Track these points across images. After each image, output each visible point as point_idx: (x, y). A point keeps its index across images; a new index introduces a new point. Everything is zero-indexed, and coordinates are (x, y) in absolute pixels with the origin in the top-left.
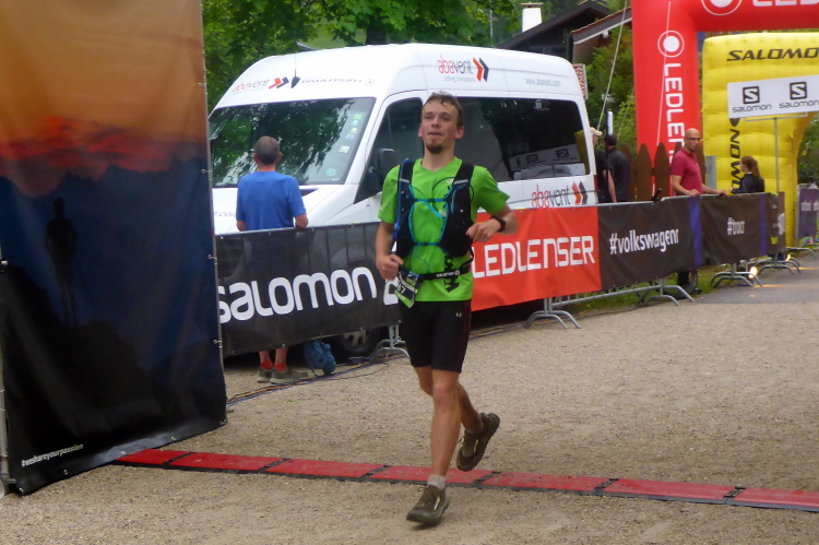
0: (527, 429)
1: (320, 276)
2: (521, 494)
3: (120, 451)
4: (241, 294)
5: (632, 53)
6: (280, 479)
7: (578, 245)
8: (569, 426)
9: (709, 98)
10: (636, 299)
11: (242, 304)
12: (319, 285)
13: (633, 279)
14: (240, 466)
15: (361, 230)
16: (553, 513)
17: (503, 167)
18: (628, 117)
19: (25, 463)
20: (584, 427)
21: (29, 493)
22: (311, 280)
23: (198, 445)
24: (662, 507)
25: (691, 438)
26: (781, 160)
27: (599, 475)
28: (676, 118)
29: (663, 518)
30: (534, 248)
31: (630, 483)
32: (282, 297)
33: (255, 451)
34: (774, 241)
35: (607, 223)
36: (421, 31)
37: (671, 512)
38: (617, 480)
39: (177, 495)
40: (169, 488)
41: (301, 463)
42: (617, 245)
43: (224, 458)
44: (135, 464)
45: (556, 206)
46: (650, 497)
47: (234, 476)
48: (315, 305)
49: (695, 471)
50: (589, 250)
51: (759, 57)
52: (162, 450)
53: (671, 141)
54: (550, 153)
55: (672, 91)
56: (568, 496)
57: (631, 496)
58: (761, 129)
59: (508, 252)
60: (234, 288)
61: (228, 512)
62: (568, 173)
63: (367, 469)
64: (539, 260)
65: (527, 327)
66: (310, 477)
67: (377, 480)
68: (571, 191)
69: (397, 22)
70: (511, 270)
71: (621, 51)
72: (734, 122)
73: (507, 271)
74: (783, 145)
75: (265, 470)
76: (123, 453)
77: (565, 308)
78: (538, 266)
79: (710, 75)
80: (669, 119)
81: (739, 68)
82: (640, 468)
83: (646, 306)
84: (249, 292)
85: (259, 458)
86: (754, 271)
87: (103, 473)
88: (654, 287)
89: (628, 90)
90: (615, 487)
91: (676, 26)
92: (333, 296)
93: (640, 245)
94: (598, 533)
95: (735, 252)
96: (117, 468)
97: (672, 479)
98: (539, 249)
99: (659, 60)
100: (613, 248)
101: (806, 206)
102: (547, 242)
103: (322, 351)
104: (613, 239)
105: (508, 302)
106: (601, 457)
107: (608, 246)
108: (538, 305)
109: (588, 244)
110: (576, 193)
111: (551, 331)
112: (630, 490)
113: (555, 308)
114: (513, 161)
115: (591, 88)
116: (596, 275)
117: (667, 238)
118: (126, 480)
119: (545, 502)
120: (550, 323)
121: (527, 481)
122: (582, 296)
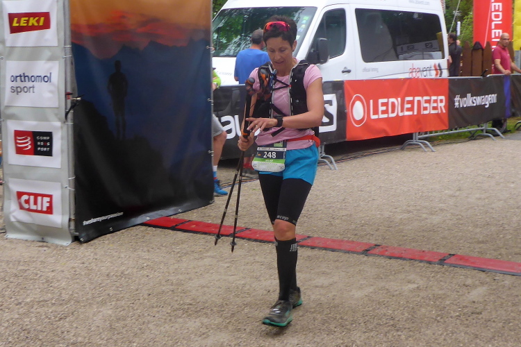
0: (399, 217)
2: (392, 261)
3: (146, 218)
4: (228, 123)
7: (436, 101)
8: (424, 216)
9: (518, 16)
10: (469, 135)
11: (228, 128)
13: (468, 123)
16: (412, 277)
17: (393, 52)
18: (469, 25)
19: (85, 223)
20: (434, 217)
21: (86, 242)
23: (195, 216)
24: (482, 275)
25: (501, 228)
27: (442, 251)
28: (497, 27)
29: (482, 284)
30: (409, 102)
31: (461, 258)
33: (229, 222)
35: (454, 89)
37: (488, 280)
38: (454, 255)
39: (177, 249)
40: (173, 244)
41: (256, 232)
42: (459, 102)
43: (210, 226)
44: (154, 226)
45: (423, 77)
46: (475, 268)
49: (503, 251)
50: (443, 105)
52: (172, 217)
53: (494, 40)
54: (422, 44)
55: (496, 11)
56: (422, 264)
57: (462, 267)
59: (393, 104)
61: (207, 261)
62: (431, 57)
64: (411, 109)
65: (402, 149)
66: (261, 241)
67: (303, 246)
68: (433, 68)
70: (394, 115)
73: (392, 115)
75: (234, 235)
76: (148, 218)
77: (426, 139)
78: (410, 113)
80: (493, 27)
82: (469, 247)
83: (475, 139)
84: (233, 122)
85: (231, 227)
87: (134, 231)
88: (480, 128)
89: (469, 9)
90: (453, 260)
93: (473, 103)
94: (440, 292)
96: (143, 228)
97: (488, 256)
98: (412, 102)
100: (457, 104)
102: (417, 98)
104: (457, 99)
105: (392, 134)
106: (444, 238)
107: (453, 102)
108: (409, 136)
109: (441, 101)
110: (436, 70)
111: (417, 153)
112: (461, 263)
113: (420, 139)
114: (399, 48)
115: (447, 7)
116: (446, 120)
117: (490, 99)
118: (147, 237)
119: (407, 268)
120: (416, 147)
121: (397, 253)
122: (436, 132)
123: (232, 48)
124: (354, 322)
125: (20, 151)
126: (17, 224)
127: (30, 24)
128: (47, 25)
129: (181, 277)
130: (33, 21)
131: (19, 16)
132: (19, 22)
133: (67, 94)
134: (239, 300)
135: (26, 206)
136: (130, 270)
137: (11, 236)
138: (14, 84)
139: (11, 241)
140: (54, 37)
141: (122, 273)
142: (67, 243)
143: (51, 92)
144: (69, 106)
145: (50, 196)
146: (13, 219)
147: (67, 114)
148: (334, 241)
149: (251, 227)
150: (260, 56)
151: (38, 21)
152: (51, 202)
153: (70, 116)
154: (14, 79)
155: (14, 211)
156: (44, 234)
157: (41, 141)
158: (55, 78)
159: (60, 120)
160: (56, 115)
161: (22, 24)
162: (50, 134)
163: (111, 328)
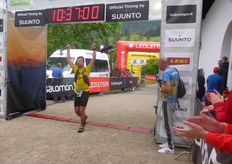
0: (95, 114)
1: (64, 86)
2: (93, 126)
3: (27, 113)
4: (50, 88)
5: (117, 54)
6: (53, 120)
7: (106, 83)
8: (102, 114)
9: (128, 61)
10: (115, 92)
11: (50, 89)
12: (64, 87)
13: (114, 89)
14: (47, 117)
15: (71, 79)
16: (98, 130)
17: (95, 70)
18: (115, 63)
19: (9, 115)
20: (105, 114)
21: (10, 120)
22: (62, 86)
23: (40, 113)
24: (117, 130)
25: (122, 117)
26: (139, 72)
27: (106, 123)
28: (123, 64)
30: (99, 83)
31: (111, 125)
32: (57, 89)
33: (49, 115)
34: (137, 84)
35: (111, 80)
36: (84, 48)
37: (118, 131)
38: (109, 124)
39: (35, 122)
40: (34, 121)
41: (57, 118)
42: (112, 84)
43: (44, 116)
44: (29, 116)
45: (103, 77)
46: (115, 128)
47: (45, 119)
48: (63, 90)
49: (122, 123)
50: (108, 84)
51: (136, 56)
52: (34, 113)
53: (122, 67)
54: (103, 68)
55: (123, 60)
56: (101, 127)
57: (111, 127)
58: (136, 67)
59: (95, 84)
60: (49, 87)
61: (43, 125)
62: (106, 72)
63: (68, 120)
64: (100, 85)
65: (97, 96)
66: (58, 120)
67: (69, 122)
69: (80, 46)
70: (95, 87)
71: (115, 53)
72: (132, 65)
73: (94, 87)
74: (139, 70)
75: (51, 118)
77: (103, 93)
79: (128, 58)
81: (133, 57)
82: (114, 122)
84: (52, 88)
85: (50, 116)
86: (134, 89)
87: (23, 117)
88: (118, 91)
89: (116, 59)
90: (109, 126)
91: (124, 50)
92: (66, 89)
94: (105, 134)
95: (131, 86)
96: (26, 116)
97: (118, 125)
98: (100, 83)
99: (121, 55)
101: (142, 79)
102: (101, 82)
103: (63, 98)
105: (94, 92)
106: (107, 120)
107: (111, 84)
108: (99, 92)
109: (108, 83)
110: (106, 75)
111: (101, 97)
114: (97, 69)
115: (110, 58)
116: (109, 88)
118: (27, 119)
119: (97, 128)
120: (101, 95)
121: (94, 124)
122: (106, 91)
123: (52, 68)
124: (82, 142)
128: (1, 60)
129: (36, 130)
133: (6, 79)
134: (51, 136)
136: (22, 128)
140: (2, 64)
141: (19, 128)
142: (4, 120)
143: (1, 78)
144: (6, 82)
147: (5, 85)
148: (78, 120)
149: (56, 116)
150: (59, 70)
153: (6, 85)
158: (2, 75)
159: (3, 86)
160: (2, 85)
163: (16, 144)
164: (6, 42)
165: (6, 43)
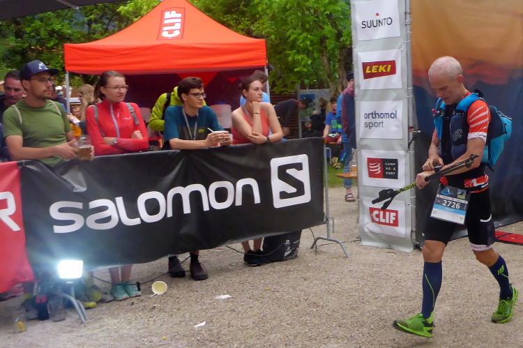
125: (372, 175)
126: (369, 234)
127: (380, 71)
128: (393, 71)
130: (382, 69)
131: (371, 64)
132: (371, 69)
133: (410, 128)
135: (377, 220)
136: (462, 274)
137: (365, 243)
138: (368, 120)
139: (365, 248)
140: (399, 81)
141: (456, 276)
142: (409, 250)
143: (397, 126)
144: (411, 137)
145: (396, 212)
146: (366, 230)
147: (409, 144)
151: (386, 68)
152: (396, 217)
153: (412, 146)
154: (367, 116)
155: (367, 223)
156: (391, 242)
157: (388, 166)
158: (400, 115)
159: (404, 149)
160: (401, 145)
161: (373, 71)
162: (395, 161)
164: (406, 13)
165: (408, 16)
